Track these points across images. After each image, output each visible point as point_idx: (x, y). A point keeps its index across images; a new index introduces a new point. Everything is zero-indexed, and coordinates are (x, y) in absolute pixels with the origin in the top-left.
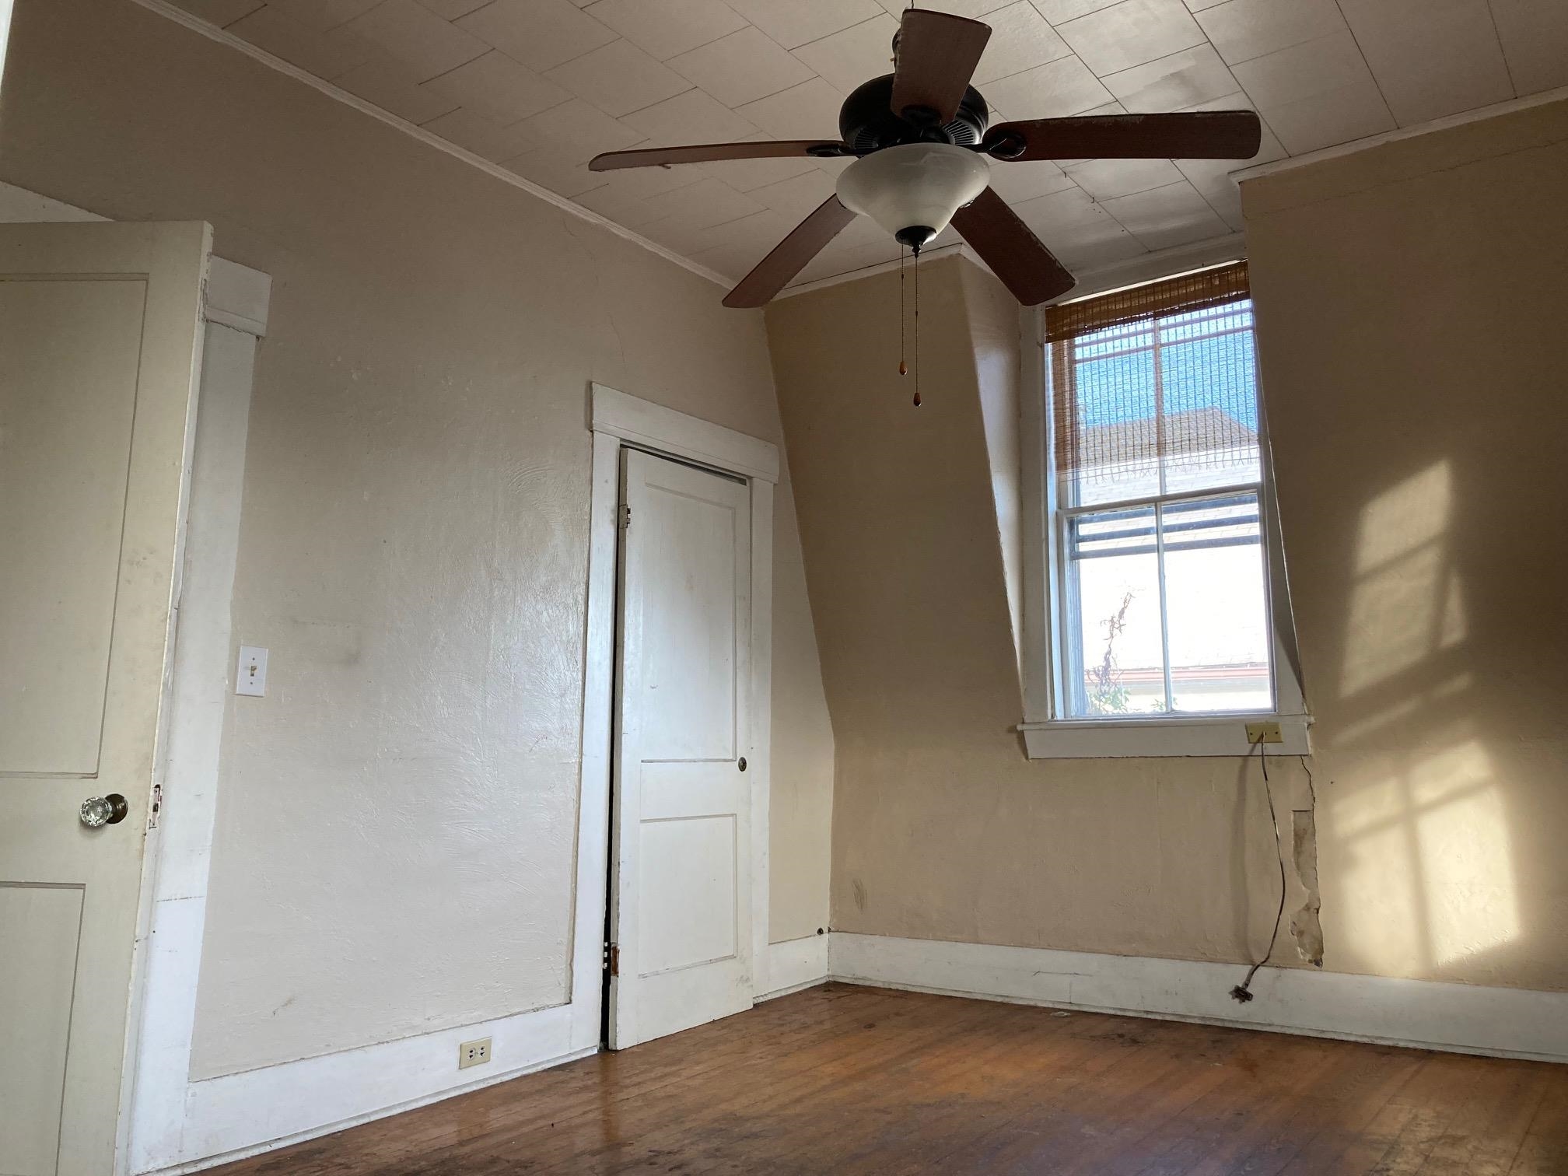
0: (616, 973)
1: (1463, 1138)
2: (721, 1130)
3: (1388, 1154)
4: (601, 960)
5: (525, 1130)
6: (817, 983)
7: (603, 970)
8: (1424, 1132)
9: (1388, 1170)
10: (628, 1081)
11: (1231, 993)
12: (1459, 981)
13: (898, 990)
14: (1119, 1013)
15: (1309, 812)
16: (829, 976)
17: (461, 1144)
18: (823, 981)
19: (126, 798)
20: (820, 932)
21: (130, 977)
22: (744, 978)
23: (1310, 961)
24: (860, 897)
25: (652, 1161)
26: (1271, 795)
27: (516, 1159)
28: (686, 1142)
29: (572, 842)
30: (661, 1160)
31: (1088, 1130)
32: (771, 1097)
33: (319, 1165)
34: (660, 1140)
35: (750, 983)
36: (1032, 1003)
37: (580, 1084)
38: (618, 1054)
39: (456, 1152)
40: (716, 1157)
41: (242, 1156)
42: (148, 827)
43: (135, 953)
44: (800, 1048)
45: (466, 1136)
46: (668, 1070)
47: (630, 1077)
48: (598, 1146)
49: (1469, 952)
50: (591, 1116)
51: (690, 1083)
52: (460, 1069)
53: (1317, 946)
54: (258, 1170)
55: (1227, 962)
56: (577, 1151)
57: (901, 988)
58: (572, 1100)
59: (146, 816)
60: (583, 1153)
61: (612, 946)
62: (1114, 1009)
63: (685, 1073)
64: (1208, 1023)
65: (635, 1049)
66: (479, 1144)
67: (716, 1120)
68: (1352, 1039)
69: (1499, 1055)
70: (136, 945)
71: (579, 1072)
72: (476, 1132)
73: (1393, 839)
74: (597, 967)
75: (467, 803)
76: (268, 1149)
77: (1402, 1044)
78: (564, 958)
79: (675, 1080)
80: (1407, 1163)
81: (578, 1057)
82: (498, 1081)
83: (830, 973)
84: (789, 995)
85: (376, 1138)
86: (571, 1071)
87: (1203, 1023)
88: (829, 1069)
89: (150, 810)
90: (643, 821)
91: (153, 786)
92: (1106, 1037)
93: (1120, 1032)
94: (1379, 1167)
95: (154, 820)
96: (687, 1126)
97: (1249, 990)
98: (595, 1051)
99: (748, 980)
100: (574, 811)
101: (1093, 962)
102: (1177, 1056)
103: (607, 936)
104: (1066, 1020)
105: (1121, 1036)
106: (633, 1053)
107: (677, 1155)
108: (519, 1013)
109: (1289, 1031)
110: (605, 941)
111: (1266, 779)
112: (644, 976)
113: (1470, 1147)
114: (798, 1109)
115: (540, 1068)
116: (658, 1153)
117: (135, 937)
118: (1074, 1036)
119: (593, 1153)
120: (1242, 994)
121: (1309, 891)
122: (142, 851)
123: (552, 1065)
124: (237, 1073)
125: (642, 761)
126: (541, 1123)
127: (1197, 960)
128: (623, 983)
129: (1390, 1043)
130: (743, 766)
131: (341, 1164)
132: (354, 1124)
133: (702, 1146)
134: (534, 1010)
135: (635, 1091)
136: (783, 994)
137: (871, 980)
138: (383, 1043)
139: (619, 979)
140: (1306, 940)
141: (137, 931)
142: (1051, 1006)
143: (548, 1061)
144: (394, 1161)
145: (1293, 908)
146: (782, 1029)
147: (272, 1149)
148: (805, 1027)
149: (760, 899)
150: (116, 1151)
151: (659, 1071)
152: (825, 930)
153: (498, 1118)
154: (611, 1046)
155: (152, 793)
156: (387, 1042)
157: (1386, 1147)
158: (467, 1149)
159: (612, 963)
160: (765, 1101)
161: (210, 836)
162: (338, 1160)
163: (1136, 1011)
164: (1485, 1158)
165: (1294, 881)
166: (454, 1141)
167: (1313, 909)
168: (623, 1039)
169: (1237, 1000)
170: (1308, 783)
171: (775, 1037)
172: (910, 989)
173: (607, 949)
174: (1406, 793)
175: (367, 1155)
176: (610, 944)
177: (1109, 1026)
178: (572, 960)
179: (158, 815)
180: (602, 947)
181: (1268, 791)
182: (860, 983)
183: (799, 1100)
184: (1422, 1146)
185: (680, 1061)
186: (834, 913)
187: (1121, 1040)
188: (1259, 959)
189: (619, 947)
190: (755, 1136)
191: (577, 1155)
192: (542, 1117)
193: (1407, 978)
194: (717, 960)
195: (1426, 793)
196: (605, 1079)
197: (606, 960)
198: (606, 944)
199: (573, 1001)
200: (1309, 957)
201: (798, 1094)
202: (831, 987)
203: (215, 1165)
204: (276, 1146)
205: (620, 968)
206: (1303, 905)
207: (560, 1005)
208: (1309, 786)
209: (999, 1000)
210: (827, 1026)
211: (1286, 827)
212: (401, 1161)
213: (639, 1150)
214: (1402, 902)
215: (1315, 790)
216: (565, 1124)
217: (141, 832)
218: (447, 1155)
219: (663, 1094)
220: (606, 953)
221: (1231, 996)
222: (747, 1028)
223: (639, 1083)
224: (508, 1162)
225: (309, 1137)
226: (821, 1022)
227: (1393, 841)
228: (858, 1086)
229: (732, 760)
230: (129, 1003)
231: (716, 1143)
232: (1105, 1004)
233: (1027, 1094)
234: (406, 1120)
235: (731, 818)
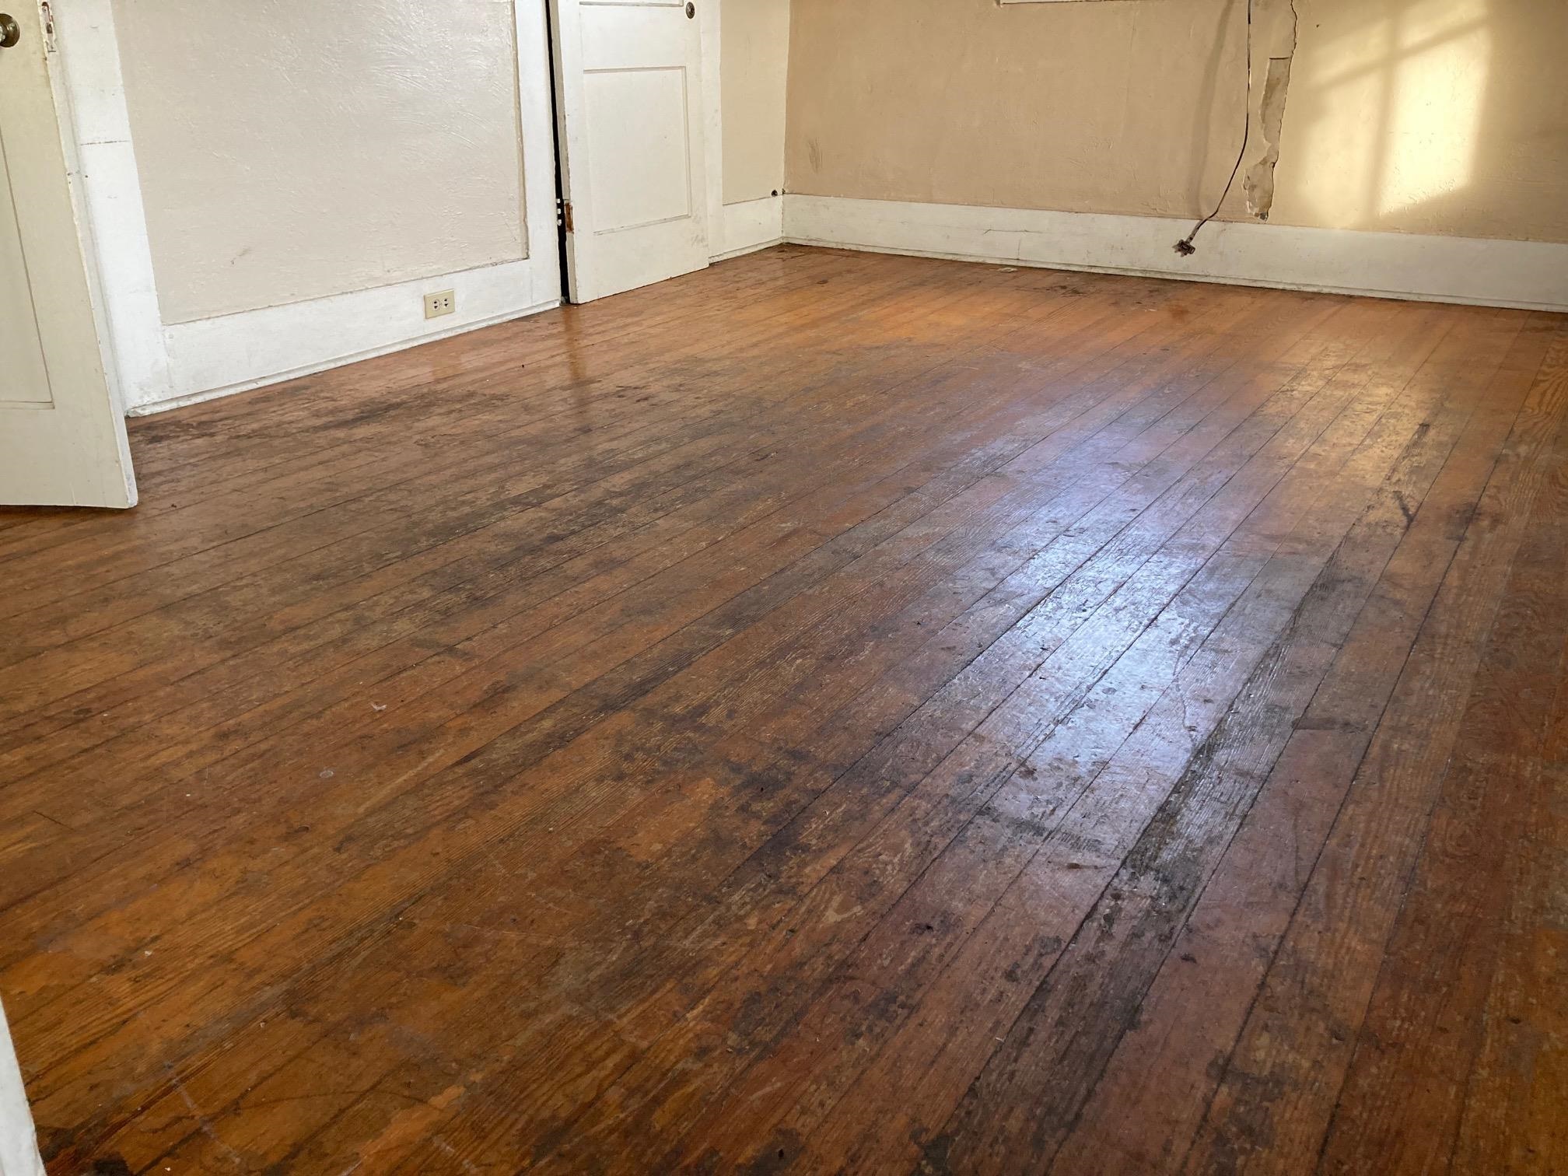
0: (571, 229)
1: (1365, 366)
2: (683, 369)
3: (1295, 378)
4: (556, 217)
5: (497, 370)
6: (771, 245)
7: (558, 227)
8: (1330, 362)
9: (1292, 391)
10: (591, 330)
11: (1174, 247)
12: (1395, 229)
13: (850, 250)
14: (1064, 268)
15: (1287, 59)
16: (783, 238)
17: (438, 381)
18: (778, 242)
19: (14, 18)
20: (774, 193)
21: (73, 212)
22: (700, 237)
23: (1257, 215)
24: (815, 158)
25: (622, 393)
26: (1251, 41)
27: (492, 392)
28: (651, 379)
29: (513, 93)
30: (629, 393)
31: (1024, 365)
32: (729, 343)
33: (306, 399)
34: (628, 378)
35: (705, 243)
36: (981, 260)
37: (547, 332)
38: (580, 307)
39: (433, 388)
40: (678, 390)
41: (232, 391)
42: (46, 50)
43: (70, 186)
44: (756, 302)
45: (440, 375)
46: (629, 320)
47: (593, 327)
48: (568, 383)
49: (1412, 201)
50: (558, 359)
51: (652, 331)
52: (426, 318)
53: (1266, 200)
54: (250, 403)
55: (1176, 217)
56: (548, 387)
57: (854, 248)
58: (540, 346)
59: (41, 38)
60: (554, 388)
61: (565, 202)
62: (1059, 264)
63: (646, 323)
64: (1148, 275)
65: (596, 303)
66: (457, 381)
67: (679, 361)
68: (1281, 287)
69: (1415, 298)
70: (69, 179)
71: (543, 323)
72: (450, 372)
73: (1369, 87)
74: (552, 224)
75: (395, 46)
76: (254, 386)
77: (1326, 290)
78: (518, 214)
79: (637, 329)
80: (1310, 385)
81: (542, 309)
82: (465, 330)
83: (784, 235)
84: (744, 256)
85: (356, 376)
86: (536, 322)
87: (1143, 275)
88: (783, 319)
89: (44, 32)
90: (586, 71)
91: (39, 4)
92: (1051, 289)
93: (1062, 285)
94: (1285, 388)
95: (51, 41)
96: (652, 366)
97: (1192, 244)
98: (557, 305)
99: (702, 240)
100: (511, 57)
101: (1045, 219)
102: (1116, 304)
103: (559, 193)
104: (1014, 274)
105: (1064, 287)
106: (594, 306)
107: (643, 391)
108: (478, 267)
109: (1222, 281)
110: (557, 197)
111: (1249, 22)
112: (600, 233)
113: (1370, 372)
114: (755, 352)
115: (505, 319)
116: (626, 388)
117: (66, 170)
118: (1018, 288)
119: (563, 389)
120: (1185, 248)
121: (1270, 144)
122: (48, 79)
123: (516, 316)
124: (209, 318)
125: (581, 3)
126: (511, 365)
127: (1147, 215)
128: (578, 240)
129: (1315, 290)
130: (691, 13)
131: (327, 398)
132: (332, 366)
133: (665, 383)
134: (492, 265)
135: (598, 339)
136: (738, 254)
137: (822, 241)
138: (347, 293)
139: (574, 236)
140: (1257, 193)
141: (67, 164)
142: (998, 262)
143: (512, 313)
144: (377, 395)
145: (1251, 161)
146: (739, 285)
147: (258, 386)
148: (761, 283)
149: (713, 158)
150: (106, 377)
151: (620, 322)
152: (779, 192)
153: (470, 361)
154: (572, 300)
155: (40, 12)
156: (351, 292)
157: (1293, 373)
158: (444, 385)
159: (567, 220)
160: (723, 346)
161: (119, 74)
162: (322, 395)
163: (1081, 266)
164: (1381, 381)
165: (1257, 132)
166: (431, 379)
167: (1269, 163)
168: (583, 293)
169: (1179, 253)
170: (1293, 26)
171: (730, 292)
172: (862, 249)
173: (560, 206)
174: (1394, 35)
175: (350, 390)
176: (562, 201)
177: (1051, 280)
178: (525, 216)
179: (54, 37)
180: (555, 205)
181: (1249, 37)
182: (814, 244)
183: (755, 345)
184: (1327, 372)
185: (640, 313)
186: (789, 175)
187: (1064, 291)
188: (1207, 213)
189: (572, 204)
190: (716, 373)
191: (549, 390)
192: (512, 360)
193: (1346, 228)
194: (672, 219)
195: (1414, 35)
196: (568, 329)
197: (560, 217)
198: (559, 201)
199: (531, 256)
200: (1256, 210)
201: (754, 340)
202: (786, 248)
203: (208, 399)
204: (261, 384)
205: (575, 226)
206: (1260, 160)
207: (519, 260)
208: (1293, 31)
209: (950, 257)
210: (781, 282)
211: (1258, 77)
212: (382, 395)
213: (609, 385)
214: (1359, 157)
215: (1298, 36)
216: (534, 365)
217: (39, 56)
218: (425, 390)
219: (626, 341)
220: (559, 210)
221: (1174, 250)
222: (704, 285)
223: (604, 332)
224: (485, 395)
225: (292, 376)
226: (776, 279)
227: (1368, 89)
228: (812, 333)
229: (679, 6)
230: (79, 239)
231: (678, 380)
232: (1051, 259)
233: (970, 338)
234: (382, 362)
235: (680, 71)
